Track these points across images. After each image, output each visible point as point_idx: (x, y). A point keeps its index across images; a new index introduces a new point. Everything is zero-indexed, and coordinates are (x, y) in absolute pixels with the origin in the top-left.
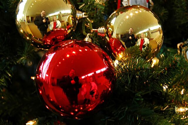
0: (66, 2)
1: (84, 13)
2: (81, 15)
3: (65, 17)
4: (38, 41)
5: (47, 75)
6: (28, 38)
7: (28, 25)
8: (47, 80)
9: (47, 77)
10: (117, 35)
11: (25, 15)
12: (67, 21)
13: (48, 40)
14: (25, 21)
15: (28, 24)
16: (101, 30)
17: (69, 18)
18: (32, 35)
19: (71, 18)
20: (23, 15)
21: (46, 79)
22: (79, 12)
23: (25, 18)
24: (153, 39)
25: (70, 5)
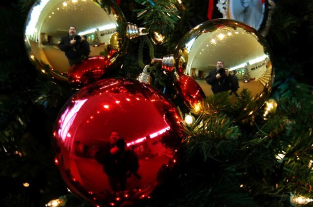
0: (107, 12)
1: (141, 29)
2: (137, 32)
3: (105, 37)
4: (61, 76)
5: (69, 135)
6: (43, 71)
7: (43, 49)
8: (68, 143)
9: (69, 138)
10: (193, 70)
11: (38, 31)
12: (109, 43)
13: (76, 76)
14: (38, 40)
15: (42, 46)
16: (168, 60)
17: (113, 38)
18: (51, 66)
19: (116, 38)
20: (36, 30)
21: (67, 141)
22: (133, 26)
23: (38, 36)
24: (254, 79)
25: (115, 16)
